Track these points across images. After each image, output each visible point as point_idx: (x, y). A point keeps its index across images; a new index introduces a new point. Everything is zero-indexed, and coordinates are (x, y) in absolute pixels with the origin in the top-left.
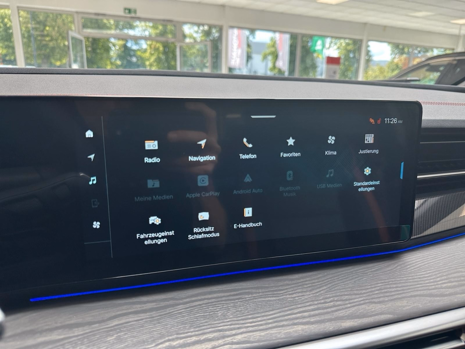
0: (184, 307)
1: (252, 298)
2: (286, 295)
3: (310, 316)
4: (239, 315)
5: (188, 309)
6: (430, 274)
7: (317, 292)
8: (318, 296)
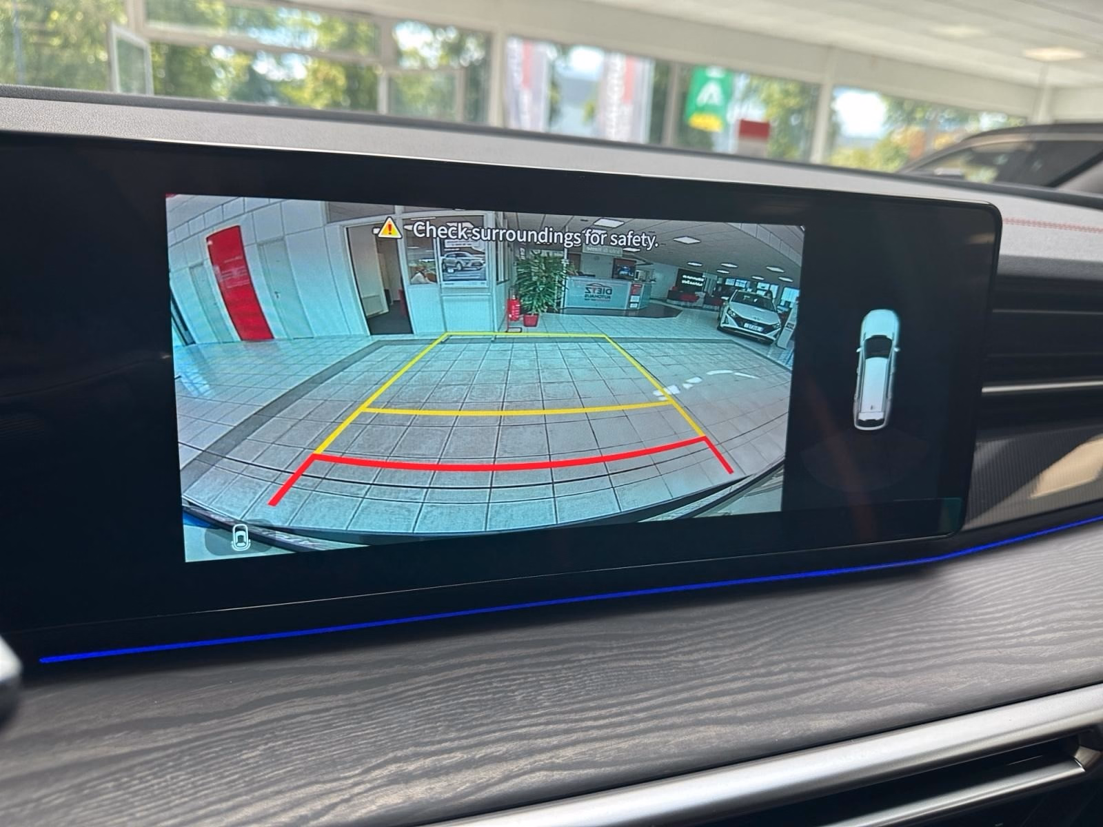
0: (430, 682)
1: (596, 660)
2: (676, 655)
3: (735, 705)
4: (566, 701)
5: (441, 686)
6: (1006, 613)
7: (750, 650)
8: (751, 659)
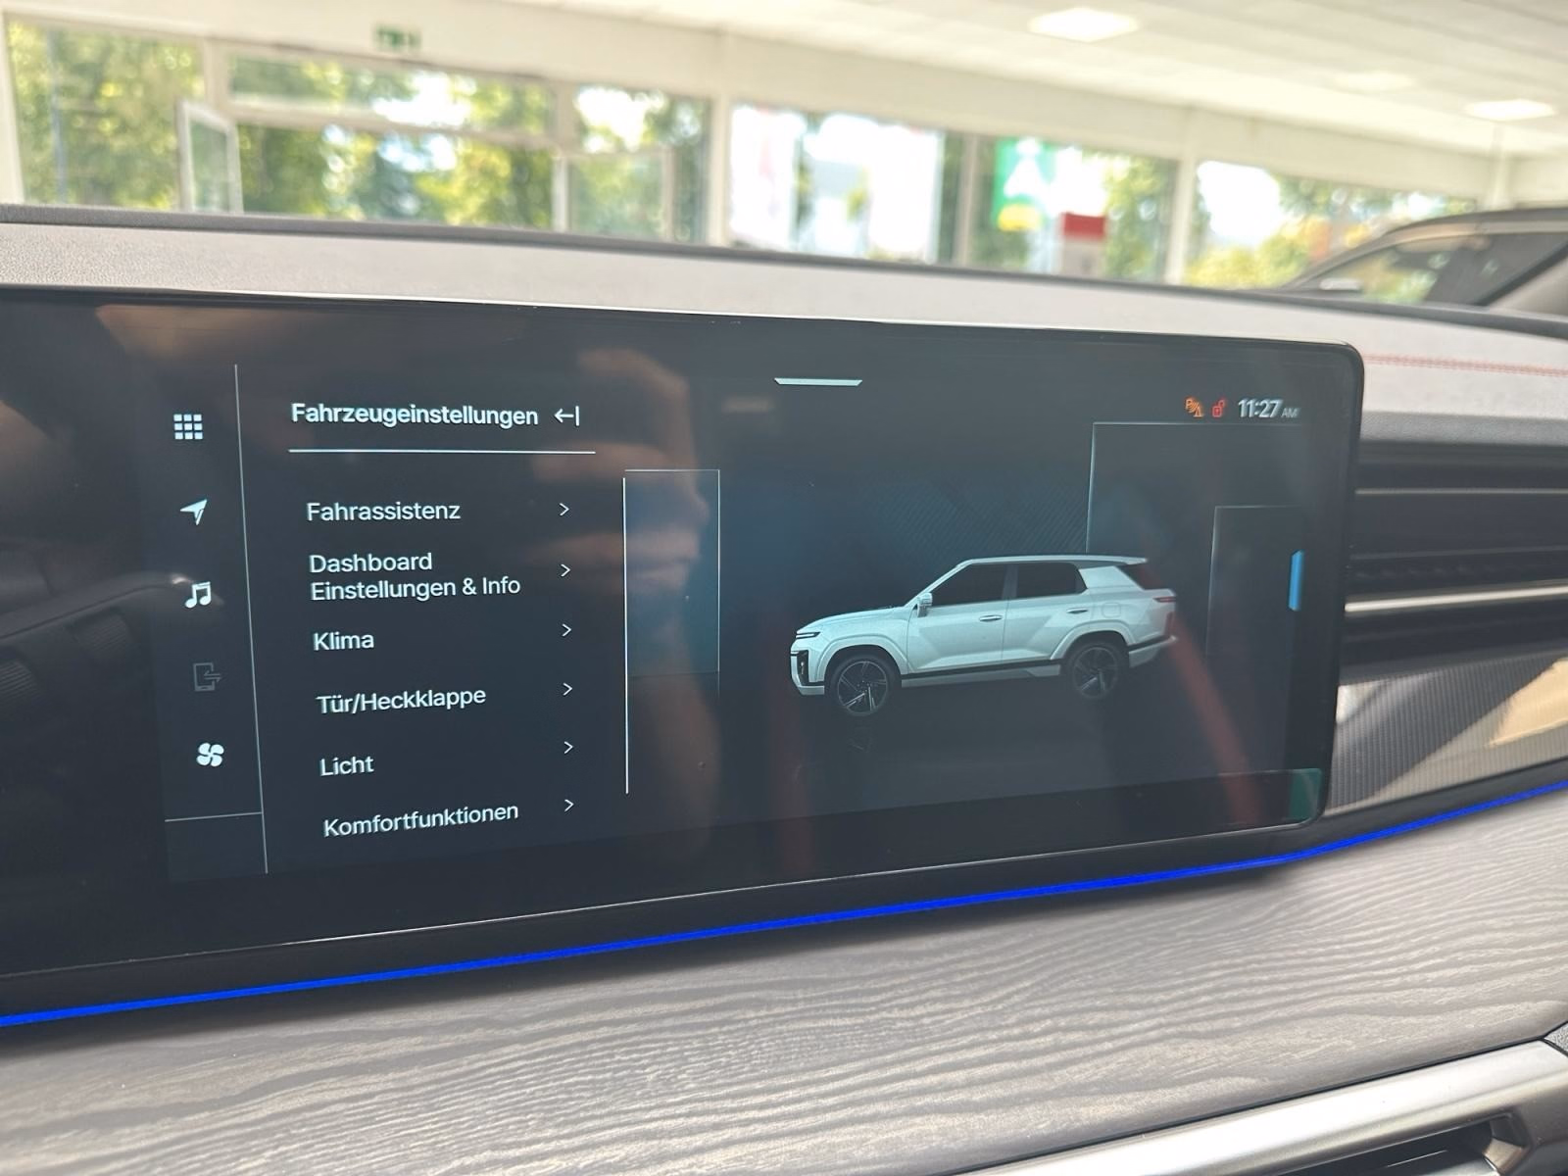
0: (523, 1053)
1: (771, 1019)
2: (890, 1009)
3: (971, 1084)
4: (722, 1081)
5: (538, 1060)
6: (1387, 938)
7: (1000, 1000)
8: (1001, 1013)
